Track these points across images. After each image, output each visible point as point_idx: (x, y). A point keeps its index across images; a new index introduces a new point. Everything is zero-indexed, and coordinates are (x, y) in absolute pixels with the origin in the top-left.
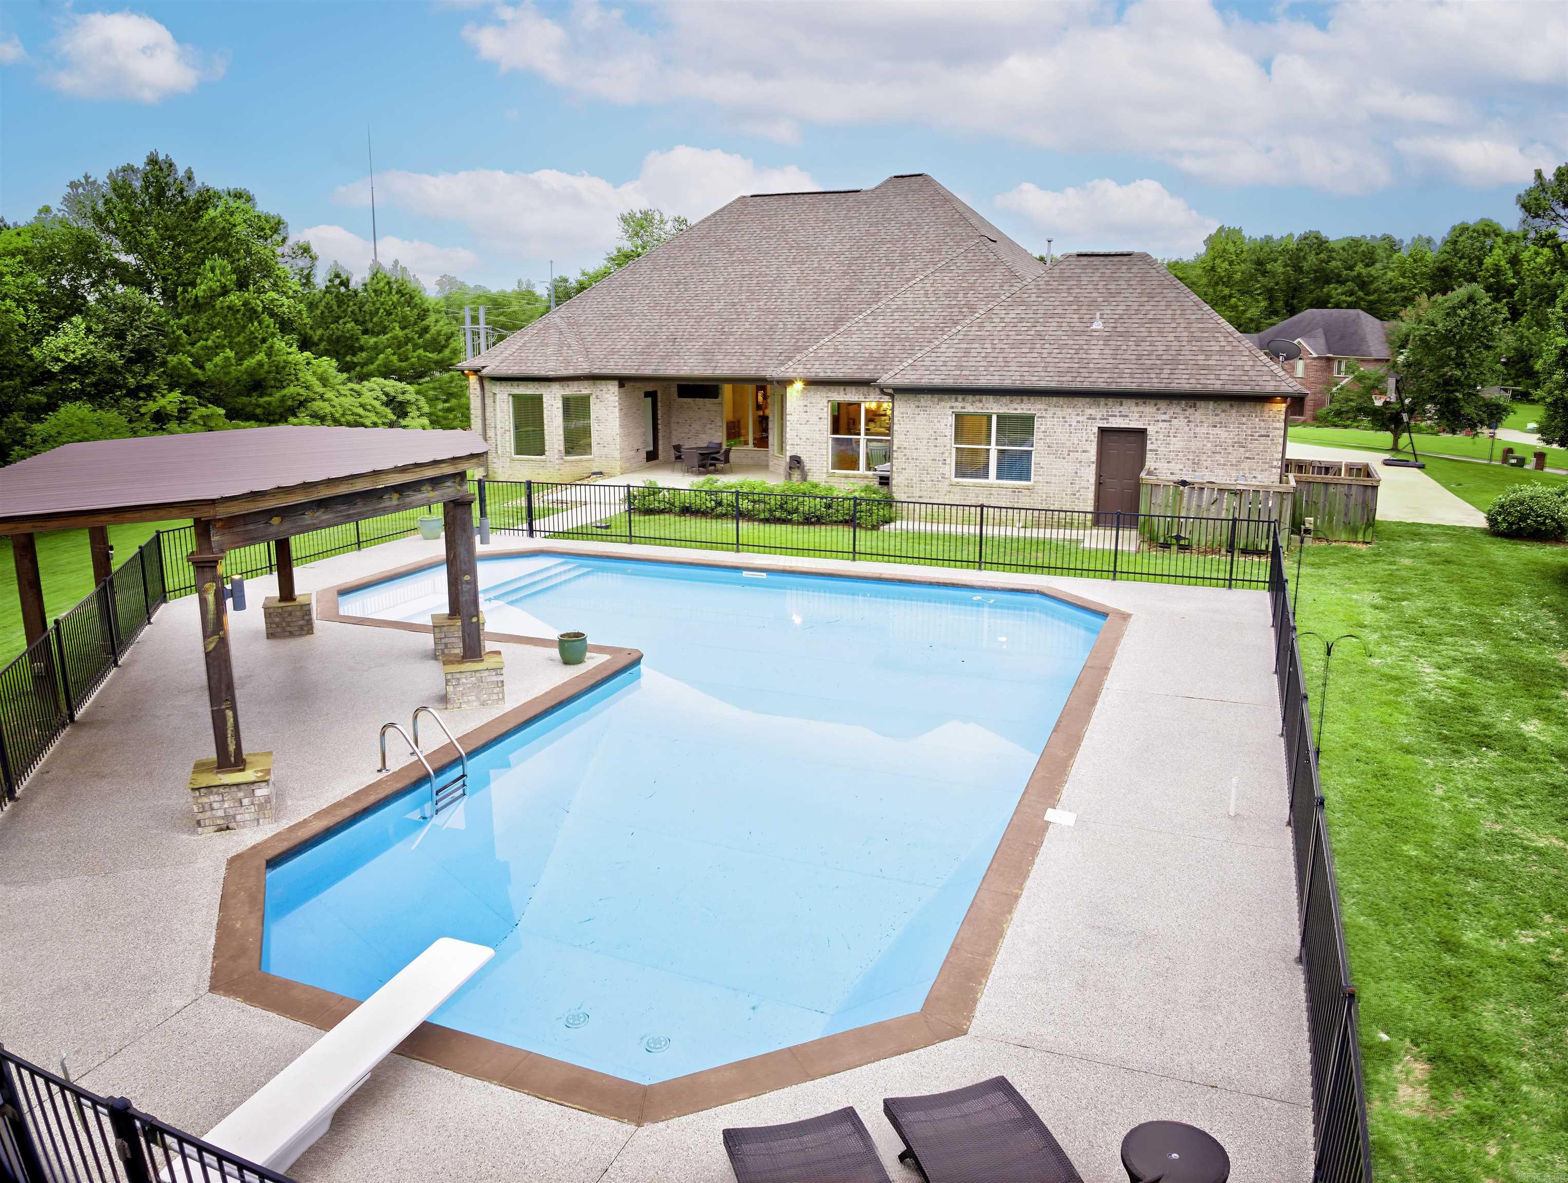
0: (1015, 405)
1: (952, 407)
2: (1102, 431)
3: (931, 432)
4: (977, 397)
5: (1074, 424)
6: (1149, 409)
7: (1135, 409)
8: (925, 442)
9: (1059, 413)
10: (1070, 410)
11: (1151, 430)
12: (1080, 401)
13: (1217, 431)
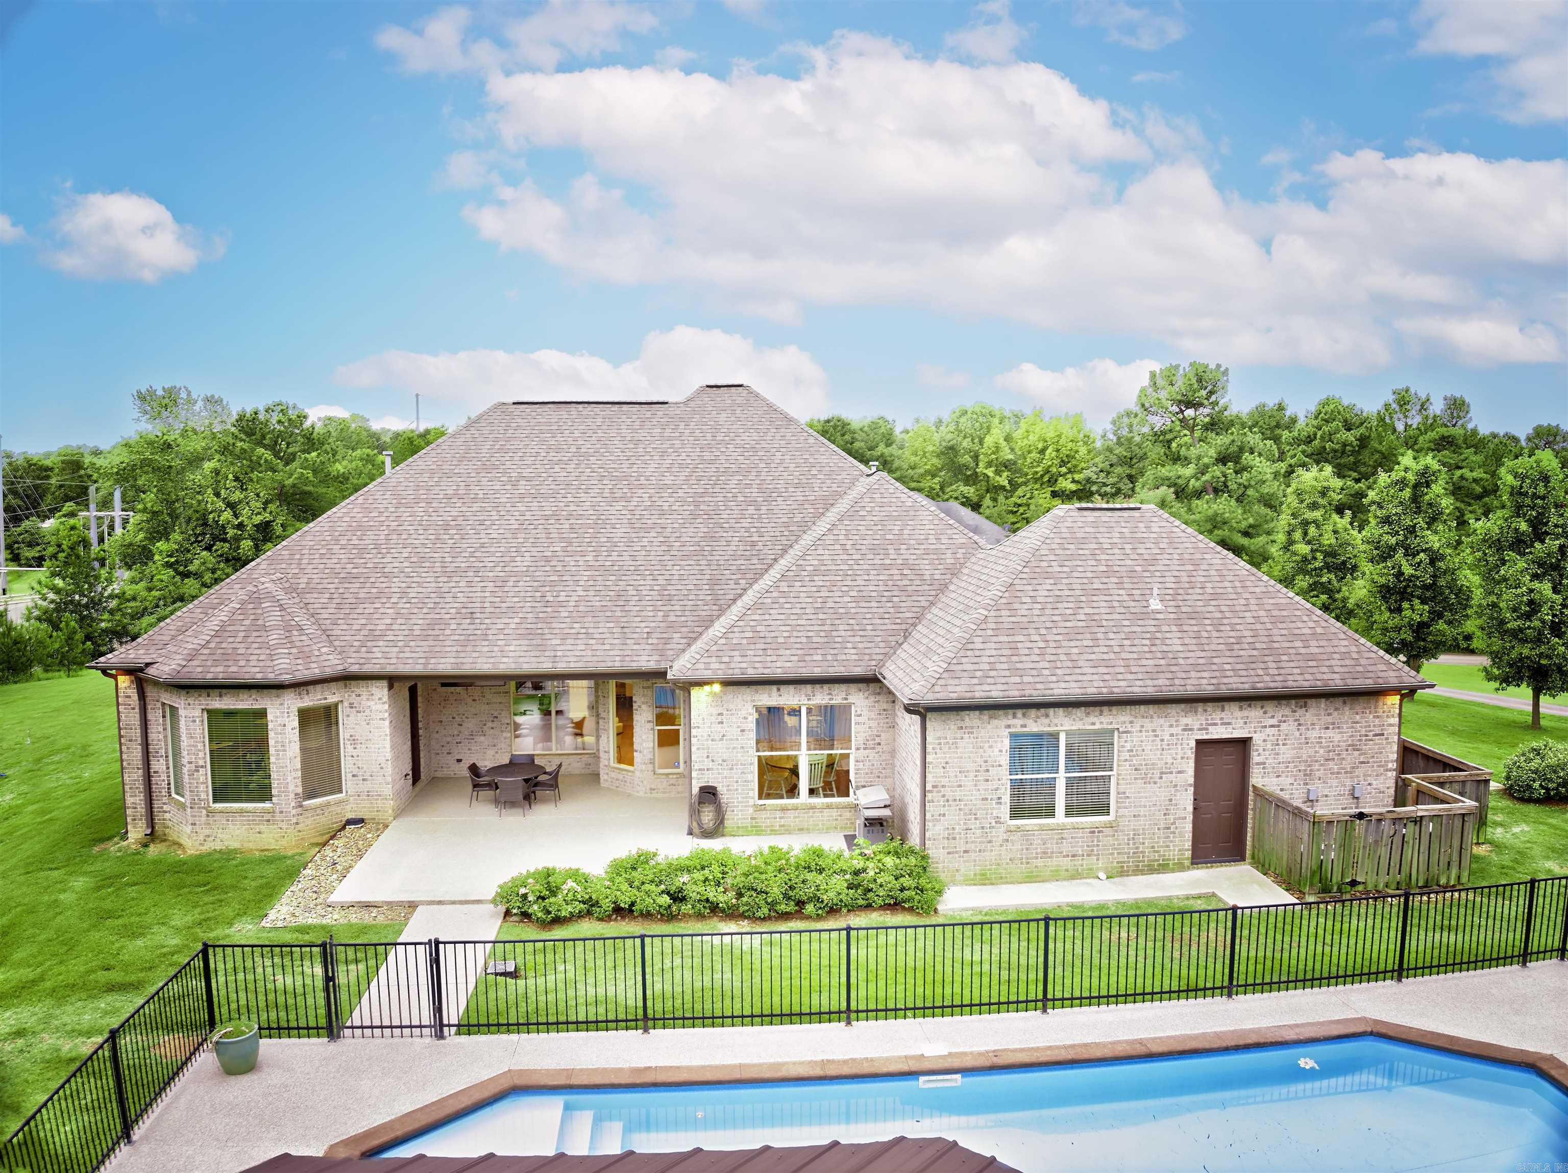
0: (1092, 719)
1: (1009, 726)
2: (1199, 743)
3: (980, 761)
4: (1043, 710)
5: (1167, 737)
6: (1254, 713)
7: (1238, 714)
8: (972, 774)
9: (1148, 724)
10: (1162, 721)
11: (1257, 739)
12: (1173, 709)
13: (1330, 733)
